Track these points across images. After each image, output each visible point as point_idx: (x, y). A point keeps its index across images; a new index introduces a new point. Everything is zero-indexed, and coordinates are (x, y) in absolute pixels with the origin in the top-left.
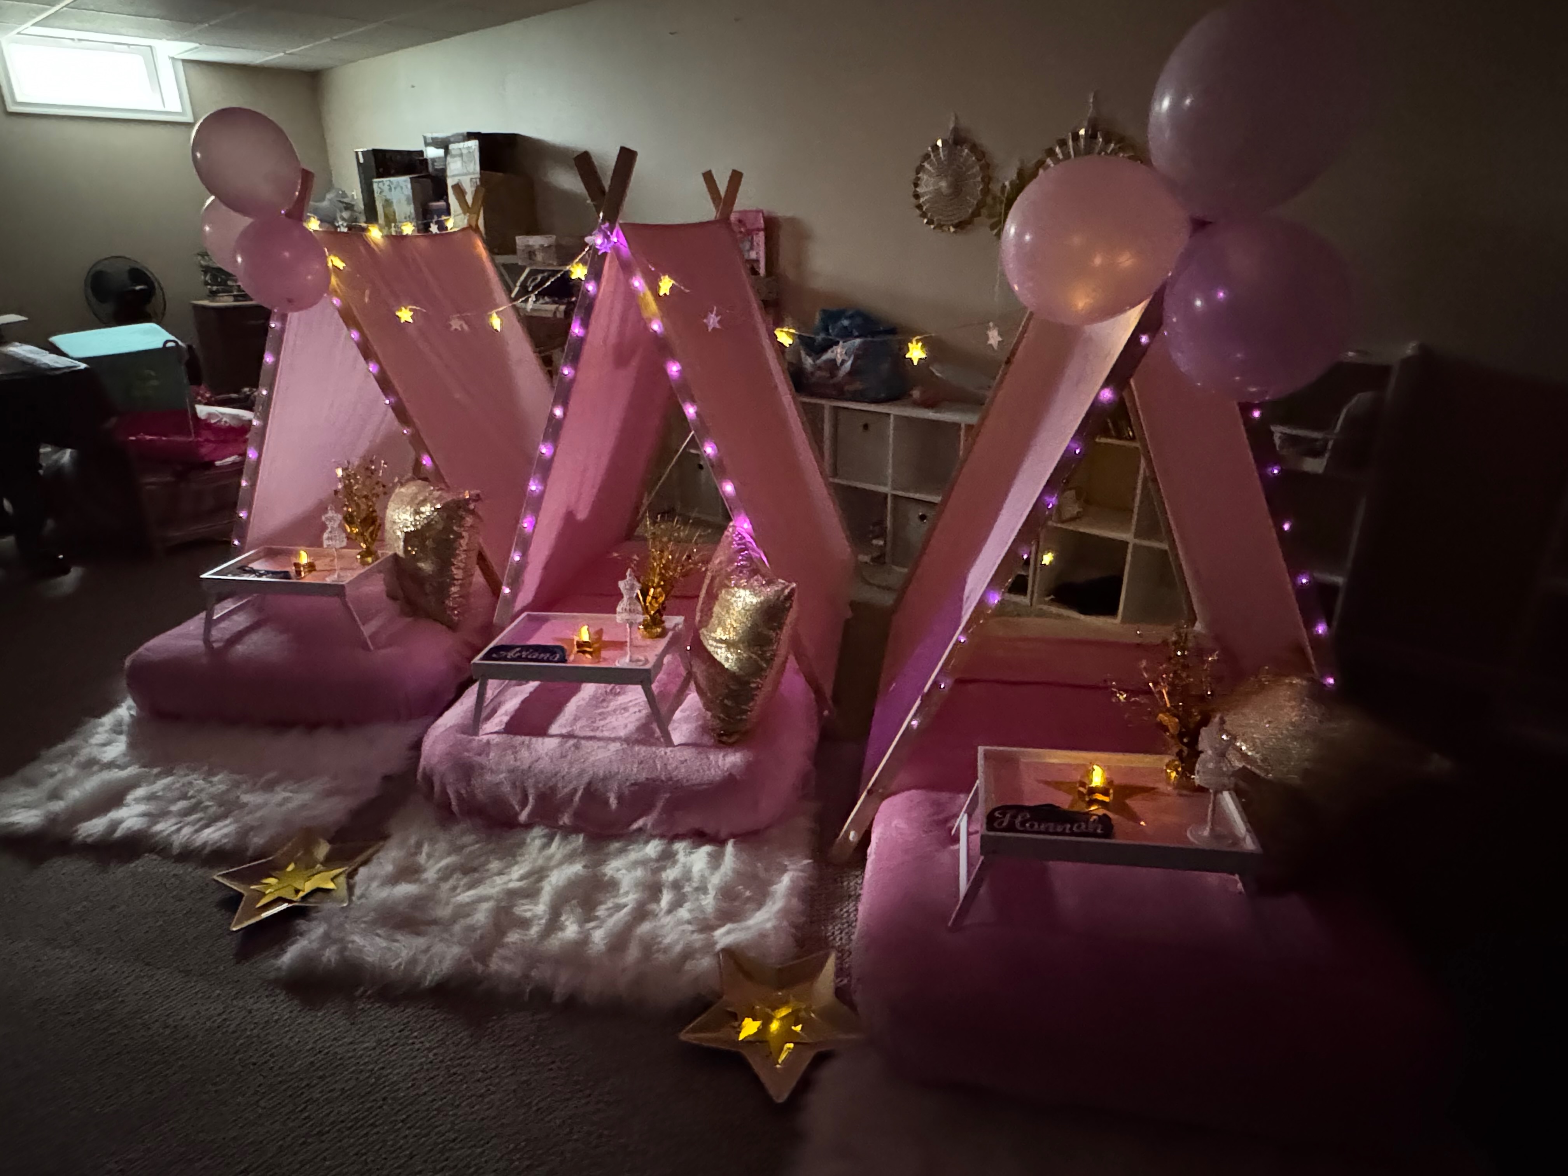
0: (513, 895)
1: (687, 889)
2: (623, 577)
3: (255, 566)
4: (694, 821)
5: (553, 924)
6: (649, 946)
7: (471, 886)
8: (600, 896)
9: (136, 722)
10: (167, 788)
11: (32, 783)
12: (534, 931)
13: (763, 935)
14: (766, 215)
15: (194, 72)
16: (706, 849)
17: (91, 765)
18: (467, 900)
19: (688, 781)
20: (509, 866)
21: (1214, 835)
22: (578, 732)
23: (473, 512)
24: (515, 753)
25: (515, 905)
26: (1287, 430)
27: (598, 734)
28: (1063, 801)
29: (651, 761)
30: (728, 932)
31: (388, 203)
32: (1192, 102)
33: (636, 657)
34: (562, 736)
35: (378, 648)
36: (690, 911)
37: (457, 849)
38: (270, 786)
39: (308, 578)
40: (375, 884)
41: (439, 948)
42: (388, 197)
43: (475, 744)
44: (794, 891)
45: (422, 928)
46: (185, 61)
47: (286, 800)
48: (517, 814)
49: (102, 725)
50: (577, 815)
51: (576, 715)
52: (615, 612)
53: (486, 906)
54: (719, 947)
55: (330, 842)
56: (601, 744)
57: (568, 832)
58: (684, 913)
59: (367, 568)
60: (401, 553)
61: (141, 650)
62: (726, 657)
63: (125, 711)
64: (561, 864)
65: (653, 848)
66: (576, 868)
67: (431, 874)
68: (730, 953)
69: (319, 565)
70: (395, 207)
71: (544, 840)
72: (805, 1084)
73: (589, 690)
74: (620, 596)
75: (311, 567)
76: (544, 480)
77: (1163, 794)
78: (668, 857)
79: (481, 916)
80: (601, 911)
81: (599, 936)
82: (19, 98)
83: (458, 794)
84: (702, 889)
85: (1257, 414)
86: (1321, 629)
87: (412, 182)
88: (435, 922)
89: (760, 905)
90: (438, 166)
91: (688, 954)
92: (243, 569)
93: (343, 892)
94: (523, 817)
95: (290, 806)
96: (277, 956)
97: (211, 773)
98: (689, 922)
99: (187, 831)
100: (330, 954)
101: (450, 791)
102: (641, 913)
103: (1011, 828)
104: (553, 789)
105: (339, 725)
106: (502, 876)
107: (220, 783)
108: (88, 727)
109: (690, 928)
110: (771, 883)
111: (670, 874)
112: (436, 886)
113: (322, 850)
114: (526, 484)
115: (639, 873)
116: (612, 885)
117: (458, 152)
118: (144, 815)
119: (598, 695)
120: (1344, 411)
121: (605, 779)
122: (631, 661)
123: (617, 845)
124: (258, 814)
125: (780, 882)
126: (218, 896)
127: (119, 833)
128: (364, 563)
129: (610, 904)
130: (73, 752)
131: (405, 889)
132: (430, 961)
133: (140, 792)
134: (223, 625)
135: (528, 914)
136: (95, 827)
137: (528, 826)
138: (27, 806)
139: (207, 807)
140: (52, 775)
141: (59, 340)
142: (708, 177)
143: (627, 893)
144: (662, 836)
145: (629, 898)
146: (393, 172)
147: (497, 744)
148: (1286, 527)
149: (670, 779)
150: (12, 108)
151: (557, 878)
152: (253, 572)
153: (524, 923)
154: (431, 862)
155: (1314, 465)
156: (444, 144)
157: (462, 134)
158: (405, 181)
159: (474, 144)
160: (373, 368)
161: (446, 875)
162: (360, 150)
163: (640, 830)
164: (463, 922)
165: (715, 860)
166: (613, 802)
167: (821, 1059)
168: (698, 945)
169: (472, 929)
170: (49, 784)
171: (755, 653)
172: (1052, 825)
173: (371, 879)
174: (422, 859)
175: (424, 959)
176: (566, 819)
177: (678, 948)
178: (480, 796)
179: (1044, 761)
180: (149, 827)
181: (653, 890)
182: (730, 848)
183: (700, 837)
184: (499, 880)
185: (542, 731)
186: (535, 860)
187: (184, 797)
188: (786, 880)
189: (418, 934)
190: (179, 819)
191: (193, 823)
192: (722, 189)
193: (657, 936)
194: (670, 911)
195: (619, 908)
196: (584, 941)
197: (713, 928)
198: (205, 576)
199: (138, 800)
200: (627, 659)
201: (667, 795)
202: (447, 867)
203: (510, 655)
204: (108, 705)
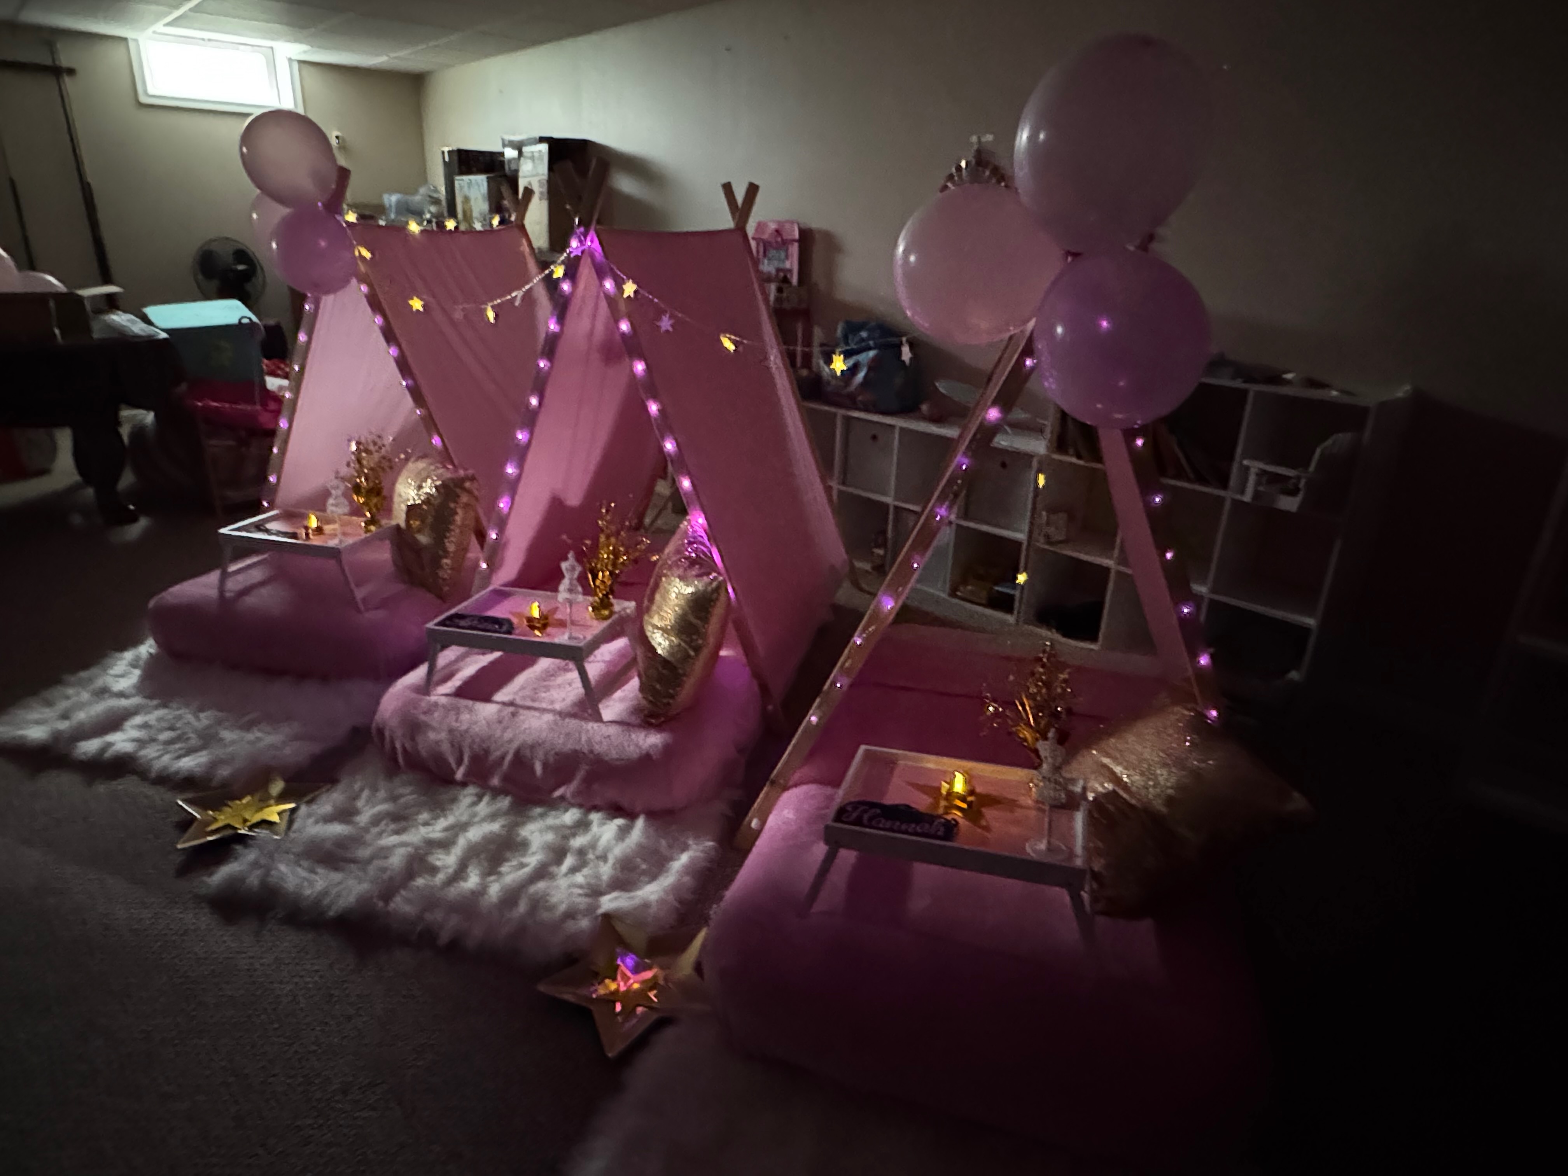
0: (432, 844)
1: (591, 856)
2: (566, 559)
3: (269, 526)
4: (611, 794)
5: (460, 873)
6: (538, 903)
7: (397, 832)
8: (508, 854)
9: (153, 659)
10: (159, 720)
11: (49, 704)
12: (440, 877)
13: (646, 905)
14: (801, 226)
15: (308, 71)
16: (620, 821)
17: (104, 692)
18: (390, 844)
19: (607, 755)
20: (436, 818)
21: (1050, 849)
22: (519, 701)
23: (469, 492)
24: (458, 714)
25: (432, 854)
26: (1262, 466)
27: (536, 705)
28: (921, 802)
29: (577, 735)
30: (616, 898)
31: (467, 200)
32: (1047, 136)
33: (574, 634)
34: (504, 704)
35: (367, 610)
36: (585, 877)
37: (394, 798)
38: (248, 727)
39: (316, 541)
40: (311, 821)
41: (351, 882)
42: (467, 194)
43: (423, 704)
44: (688, 870)
45: (341, 864)
46: (301, 62)
47: (259, 739)
48: (454, 773)
49: (122, 659)
50: (506, 778)
51: (522, 686)
52: (556, 590)
53: (402, 851)
54: (601, 911)
55: (287, 781)
56: (537, 714)
57: (496, 793)
58: (579, 878)
59: (368, 535)
60: (403, 524)
61: (164, 594)
62: (661, 643)
63: (147, 648)
64: (484, 820)
65: (570, 816)
66: (495, 827)
67: (363, 819)
68: (607, 917)
69: (328, 528)
70: (472, 203)
71: (475, 799)
72: (642, 1042)
73: (544, 663)
74: (562, 576)
75: (319, 530)
76: (521, 466)
77: (1021, 807)
78: (583, 825)
79: (396, 860)
80: (504, 868)
81: (494, 890)
82: (151, 90)
83: (405, 750)
84: (604, 858)
85: (1140, 442)
86: (1204, 660)
87: (488, 182)
88: (353, 861)
89: (654, 877)
90: (513, 167)
91: (571, 915)
92: (259, 527)
93: (283, 826)
94: (459, 775)
95: (261, 744)
96: (211, 874)
97: (202, 710)
98: (581, 887)
99: (166, 758)
100: (254, 880)
101: (398, 745)
102: (542, 873)
103: (858, 822)
104: (487, 752)
105: (325, 678)
106: (427, 827)
107: (205, 719)
108: (109, 661)
109: (580, 891)
110: (672, 859)
111: (578, 842)
112: (366, 830)
113: (277, 787)
114: (503, 466)
115: (550, 837)
116: (523, 846)
117: (530, 155)
118: (134, 740)
119: (551, 669)
120: (1318, 451)
121: (532, 747)
122: (570, 638)
123: (538, 810)
124: (231, 749)
125: (679, 859)
126: (176, 818)
127: (108, 755)
128: (367, 531)
129: (514, 863)
130: (90, 680)
131: (337, 829)
132: (338, 895)
133: (138, 720)
134: (240, 577)
135: (438, 863)
136: (90, 747)
137: (464, 784)
138: (38, 722)
139: (188, 739)
140: (68, 698)
141: (152, 311)
142: (728, 188)
143: (534, 854)
144: (580, 806)
145: (533, 860)
146: (474, 169)
147: (444, 706)
148: (1169, 555)
149: (591, 751)
150: (143, 99)
151: (475, 834)
152: (267, 531)
153: (434, 870)
154: (367, 808)
155: (1289, 504)
156: (519, 147)
157: (535, 138)
158: (482, 180)
159: (544, 147)
160: (393, 351)
161: (376, 821)
162: (446, 149)
163: (562, 798)
164: (377, 863)
165: (623, 832)
166: (538, 768)
167: (662, 1023)
168: (582, 907)
169: (384, 870)
170: (63, 705)
171: (685, 642)
172: (898, 823)
173: (309, 816)
174: (360, 804)
175: (334, 891)
176: (495, 781)
177: (563, 908)
178: (424, 753)
179: (922, 765)
180: (136, 752)
181: (558, 853)
182: (640, 823)
183: (615, 810)
184: (423, 830)
185: (487, 698)
186: (461, 815)
187: (172, 728)
188: (684, 858)
189: (336, 869)
190: (161, 747)
191: (176, 751)
192: (740, 197)
193: (548, 895)
194: (566, 875)
195: (523, 865)
196: (481, 891)
197: (602, 894)
198: (224, 531)
199: (133, 727)
200: (566, 637)
201: (587, 767)
202: (379, 813)
203: (462, 623)
204: (135, 642)
